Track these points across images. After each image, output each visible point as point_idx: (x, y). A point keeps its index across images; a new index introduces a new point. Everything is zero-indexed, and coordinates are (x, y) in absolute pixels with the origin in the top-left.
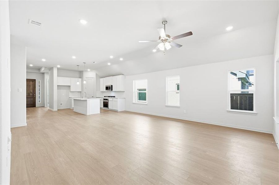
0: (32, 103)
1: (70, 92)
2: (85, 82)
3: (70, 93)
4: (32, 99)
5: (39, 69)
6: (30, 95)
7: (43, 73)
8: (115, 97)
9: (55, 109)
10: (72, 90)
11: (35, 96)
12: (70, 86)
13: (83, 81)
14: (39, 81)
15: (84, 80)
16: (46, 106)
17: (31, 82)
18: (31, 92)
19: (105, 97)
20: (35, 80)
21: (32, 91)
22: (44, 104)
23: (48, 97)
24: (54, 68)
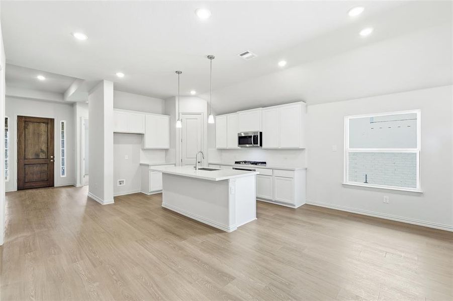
0: (44, 177)
1: (144, 150)
2: (179, 125)
3: (141, 152)
4: (45, 168)
5: (63, 93)
6: (41, 157)
7: (72, 105)
8: (265, 163)
9: (108, 199)
10: (147, 146)
11: (53, 159)
12: (144, 134)
13: (175, 123)
14: (63, 123)
15: (177, 118)
16: (78, 185)
17: (43, 127)
18: (42, 151)
19: (236, 163)
20: (52, 120)
21: (44, 147)
22: (75, 180)
23: (84, 162)
24: (105, 81)
